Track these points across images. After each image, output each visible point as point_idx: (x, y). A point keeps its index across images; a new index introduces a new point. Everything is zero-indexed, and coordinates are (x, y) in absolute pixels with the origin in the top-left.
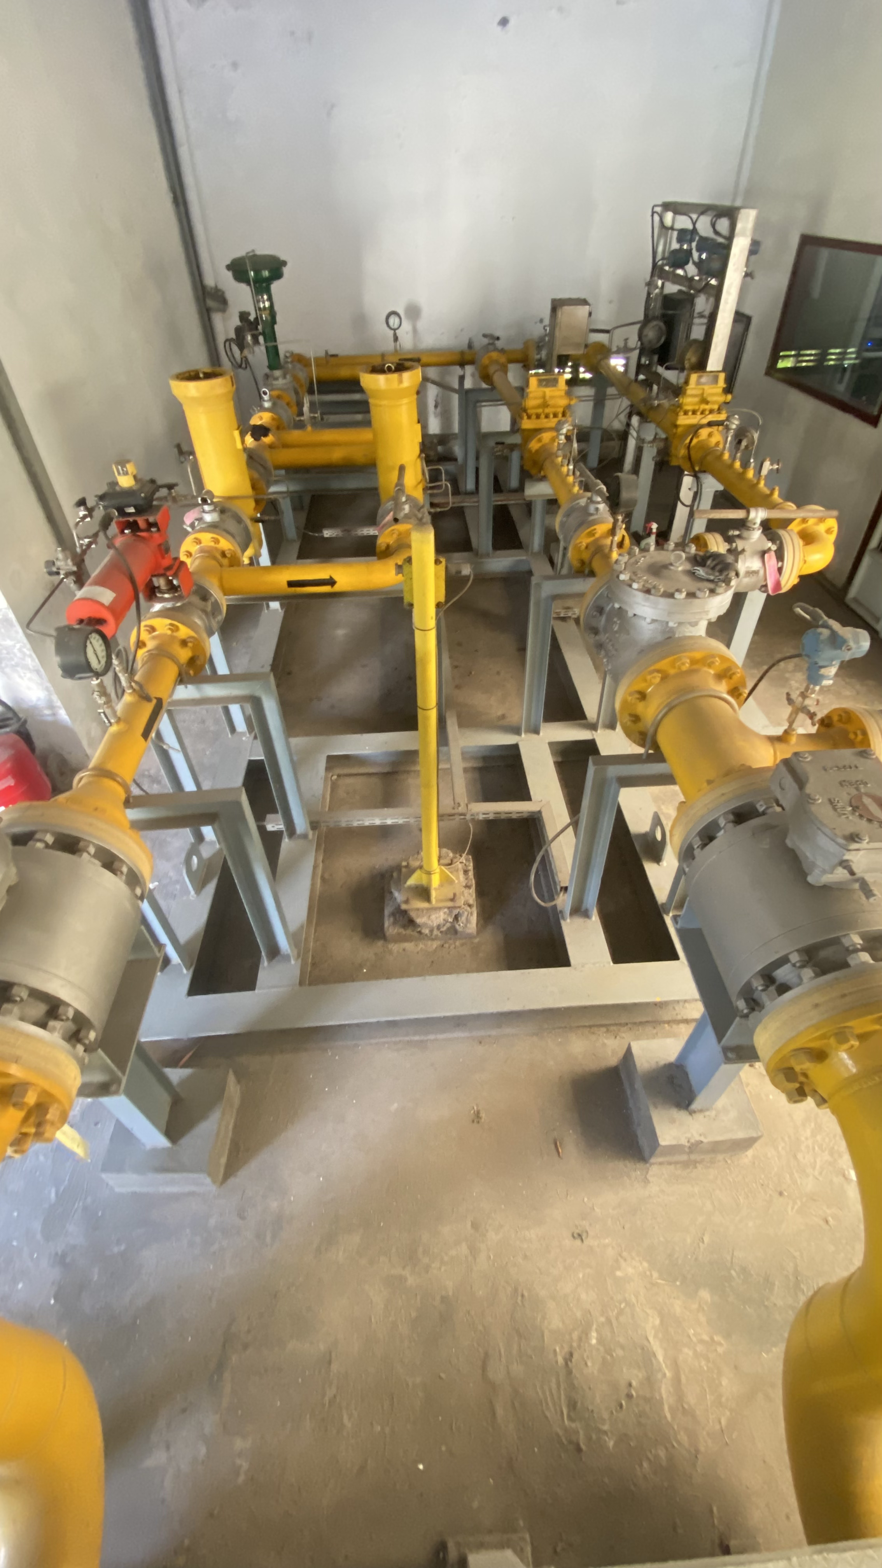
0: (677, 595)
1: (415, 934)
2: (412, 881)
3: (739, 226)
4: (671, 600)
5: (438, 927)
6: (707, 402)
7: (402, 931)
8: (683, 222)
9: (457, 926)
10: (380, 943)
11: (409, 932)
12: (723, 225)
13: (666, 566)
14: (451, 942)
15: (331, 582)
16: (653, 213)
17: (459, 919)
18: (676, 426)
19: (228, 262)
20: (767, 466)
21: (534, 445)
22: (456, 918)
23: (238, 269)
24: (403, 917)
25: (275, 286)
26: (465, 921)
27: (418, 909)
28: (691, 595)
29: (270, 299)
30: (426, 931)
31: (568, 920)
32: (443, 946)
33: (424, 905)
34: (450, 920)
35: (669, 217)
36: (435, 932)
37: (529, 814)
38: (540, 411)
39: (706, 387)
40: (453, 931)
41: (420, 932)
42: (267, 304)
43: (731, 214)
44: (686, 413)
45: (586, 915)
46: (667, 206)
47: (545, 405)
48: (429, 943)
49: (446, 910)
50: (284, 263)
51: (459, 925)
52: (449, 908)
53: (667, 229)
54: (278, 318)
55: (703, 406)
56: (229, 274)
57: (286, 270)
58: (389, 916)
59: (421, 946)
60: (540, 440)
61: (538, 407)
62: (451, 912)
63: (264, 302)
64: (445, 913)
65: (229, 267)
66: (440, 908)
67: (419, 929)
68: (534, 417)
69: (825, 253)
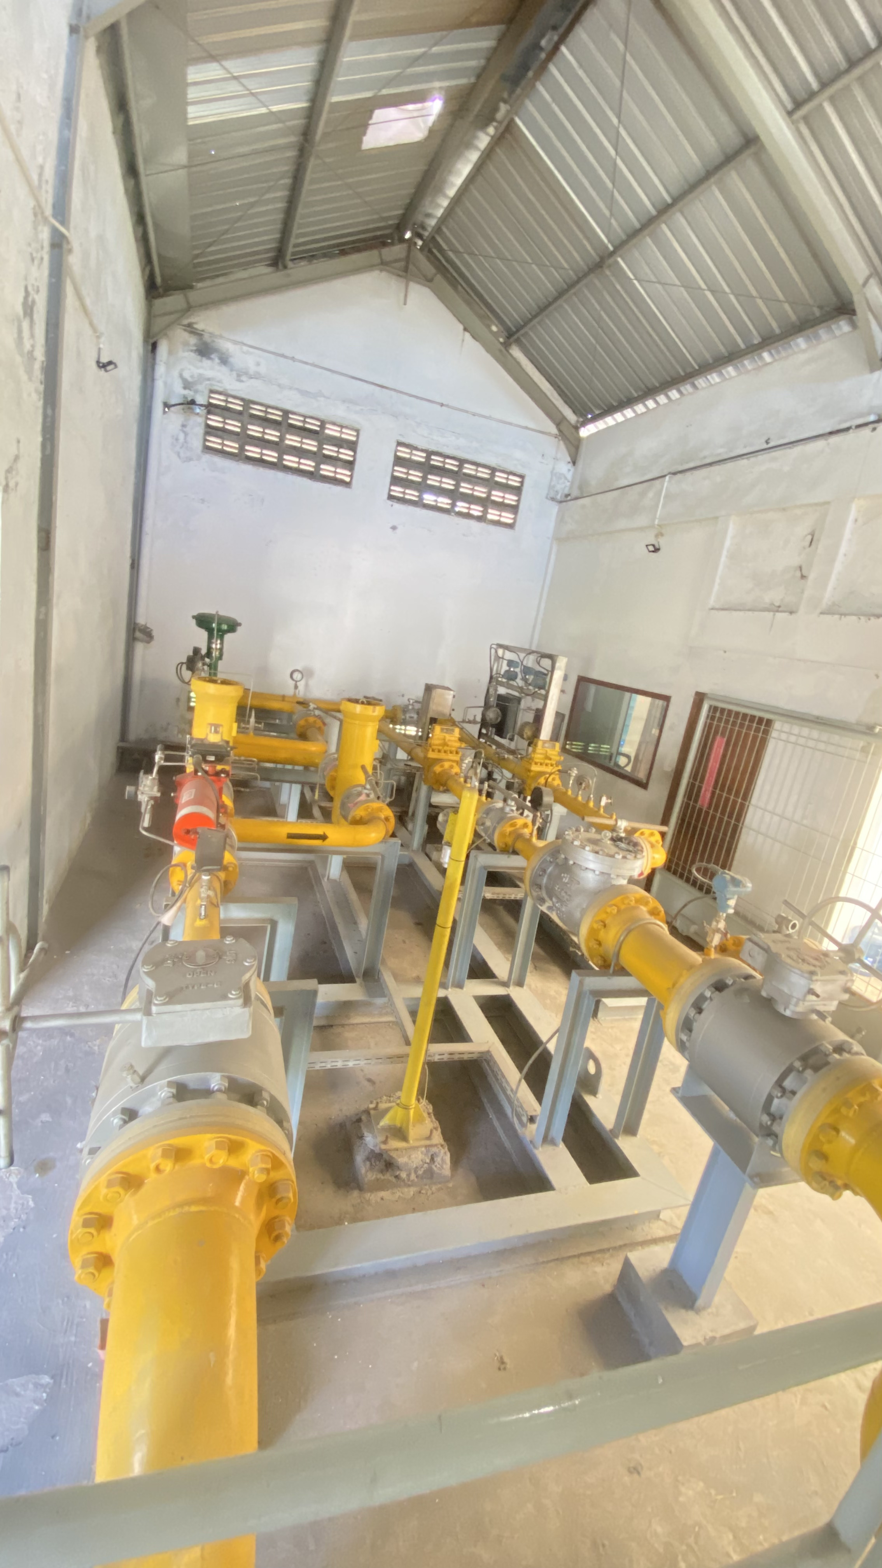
0: (617, 856)
1: (394, 1180)
2: (385, 1122)
3: (557, 665)
4: (612, 859)
5: (416, 1168)
6: (550, 759)
7: (380, 1176)
8: (509, 655)
9: (433, 1167)
10: (356, 1193)
11: (388, 1176)
12: (546, 663)
13: (599, 840)
14: (427, 1187)
15: (323, 837)
16: (491, 648)
17: (435, 1159)
18: (529, 771)
19: (195, 614)
20: (604, 801)
21: (437, 769)
22: (432, 1159)
23: (203, 621)
24: (380, 1161)
25: (228, 637)
26: (440, 1162)
27: (397, 1150)
28: (624, 857)
29: (222, 643)
30: (404, 1175)
31: (540, 1149)
32: (420, 1192)
33: (401, 1144)
34: (428, 1161)
35: (500, 652)
36: (413, 1177)
37: (479, 1055)
38: (440, 748)
39: (548, 750)
40: (429, 1174)
41: (397, 1177)
42: (218, 646)
43: (552, 658)
44: (536, 763)
45: (553, 1143)
46: (500, 646)
47: (445, 744)
48: (406, 1190)
49: (423, 1149)
50: (240, 625)
51: (436, 1166)
52: (426, 1146)
53: (500, 658)
54: (224, 657)
55: (547, 761)
56: (194, 621)
57: (239, 628)
58: (364, 1161)
59: (398, 1194)
60: (442, 766)
61: (439, 745)
62: (428, 1151)
63: (216, 644)
64: (422, 1153)
65: (194, 617)
66: (417, 1148)
67: (398, 1173)
68: (436, 751)
69: (593, 688)
